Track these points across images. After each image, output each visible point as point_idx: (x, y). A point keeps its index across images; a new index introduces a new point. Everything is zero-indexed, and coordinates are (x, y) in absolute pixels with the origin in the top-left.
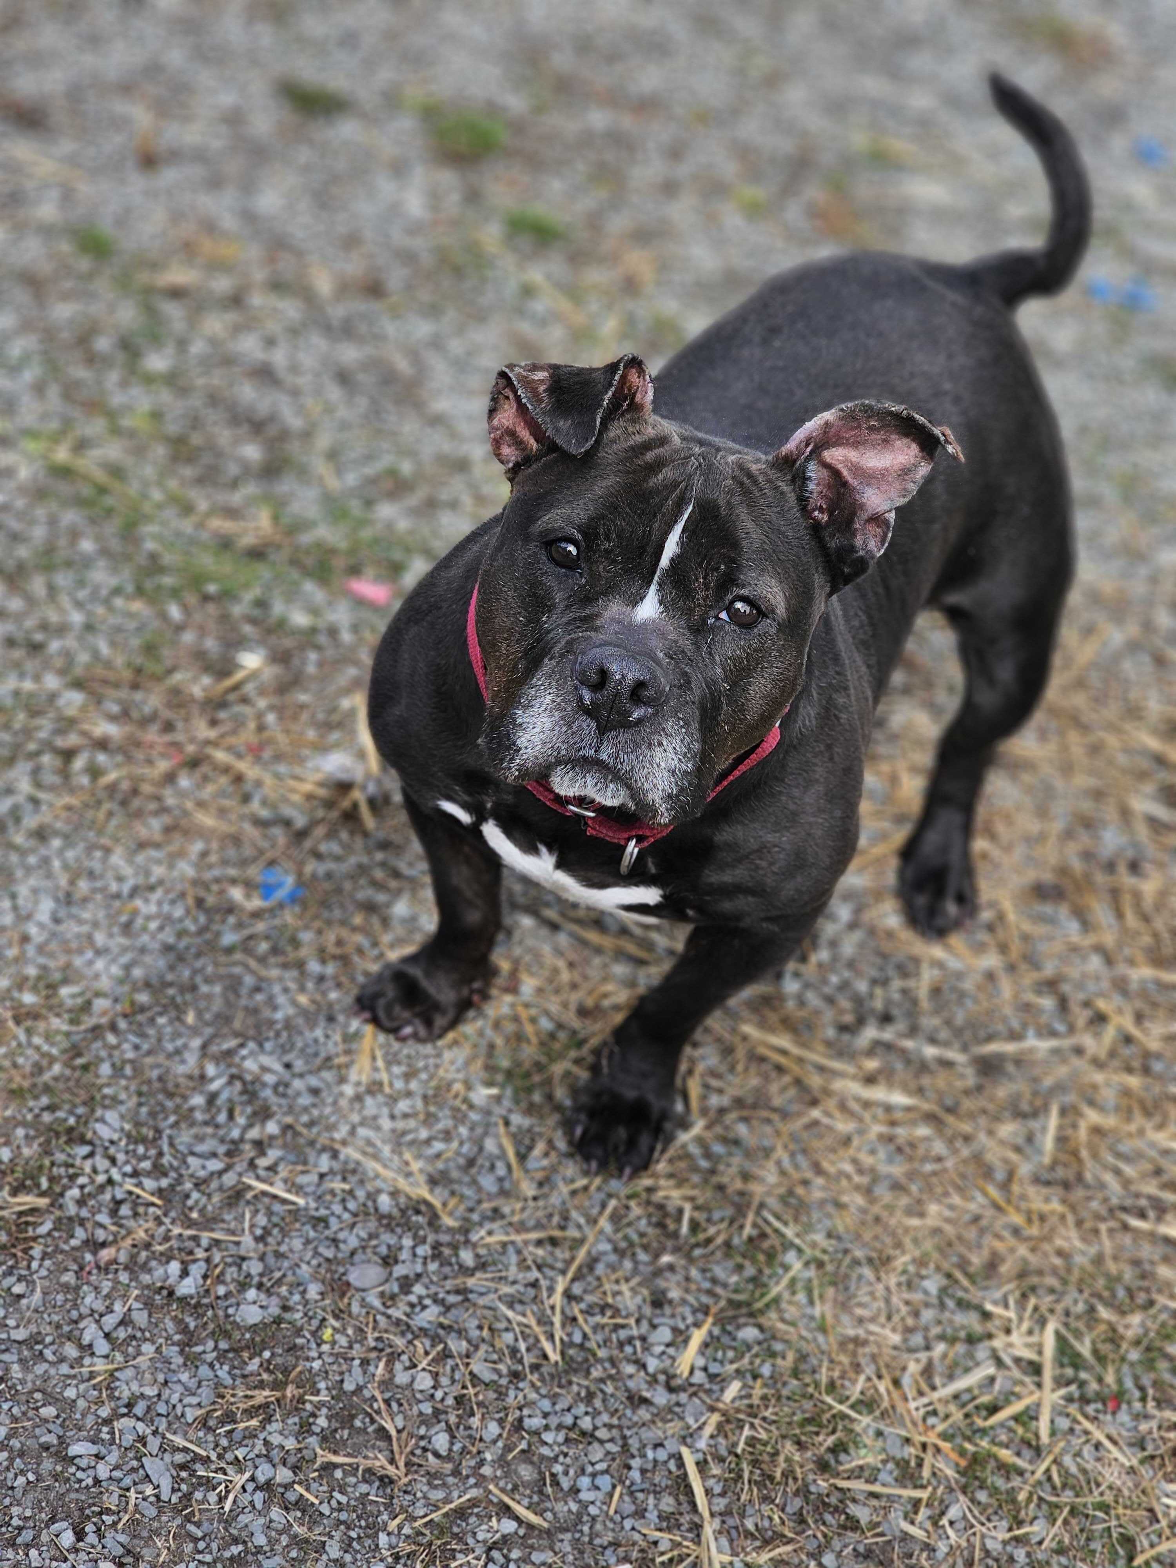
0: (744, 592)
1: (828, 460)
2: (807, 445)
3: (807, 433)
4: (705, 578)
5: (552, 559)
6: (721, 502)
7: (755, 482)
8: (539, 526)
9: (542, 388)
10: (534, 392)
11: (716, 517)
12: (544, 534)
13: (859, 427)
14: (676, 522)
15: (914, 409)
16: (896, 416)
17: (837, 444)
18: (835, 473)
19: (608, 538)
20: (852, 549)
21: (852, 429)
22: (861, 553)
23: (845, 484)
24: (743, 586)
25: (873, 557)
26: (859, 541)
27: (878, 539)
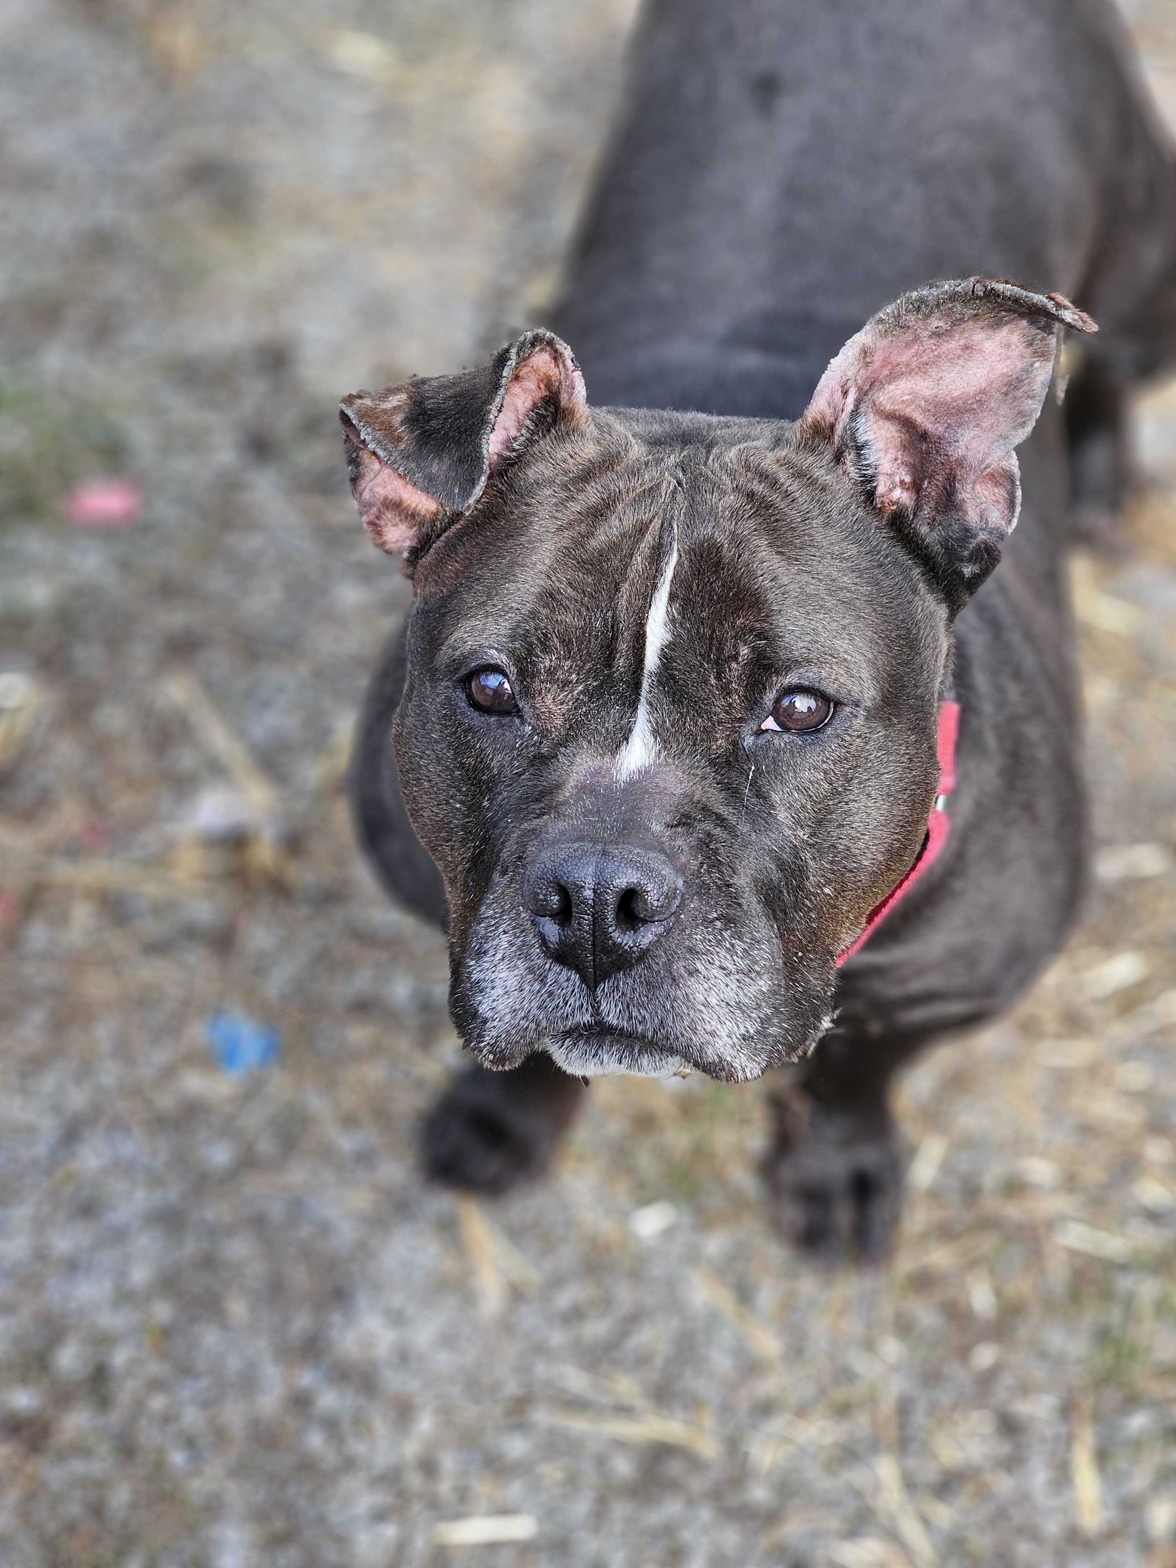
0: (791, 679)
1: (889, 407)
2: (845, 393)
3: (838, 375)
4: (718, 677)
5: (476, 705)
6: (721, 538)
7: (774, 483)
8: (444, 655)
9: (398, 419)
10: (388, 428)
11: (718, 564)
12: (455, 665)
13: (917, 339)
14: (655, 587)
15: (992, 277)
16: (970, 298)
17: (893, 377)
18: (906, 424)
19: (547, 649)
20: (967, 533)
21: (908, 345)
22: (982, 536)
23: (924, 436)
24: (788, 669)
25: (1002, 536)
26: (972, 517)
27: (1003, 505)
